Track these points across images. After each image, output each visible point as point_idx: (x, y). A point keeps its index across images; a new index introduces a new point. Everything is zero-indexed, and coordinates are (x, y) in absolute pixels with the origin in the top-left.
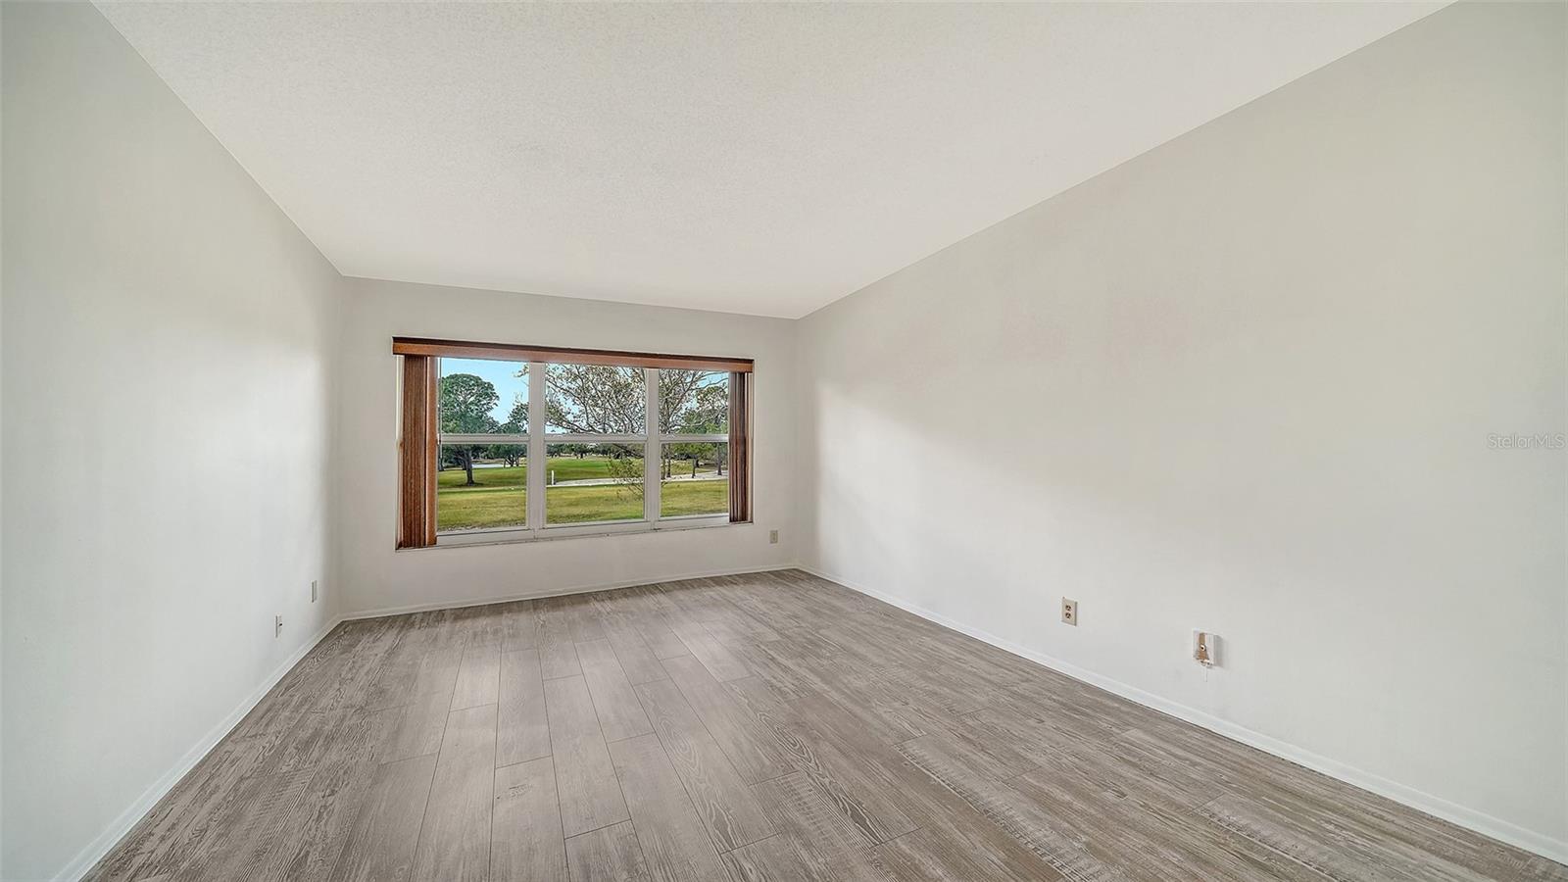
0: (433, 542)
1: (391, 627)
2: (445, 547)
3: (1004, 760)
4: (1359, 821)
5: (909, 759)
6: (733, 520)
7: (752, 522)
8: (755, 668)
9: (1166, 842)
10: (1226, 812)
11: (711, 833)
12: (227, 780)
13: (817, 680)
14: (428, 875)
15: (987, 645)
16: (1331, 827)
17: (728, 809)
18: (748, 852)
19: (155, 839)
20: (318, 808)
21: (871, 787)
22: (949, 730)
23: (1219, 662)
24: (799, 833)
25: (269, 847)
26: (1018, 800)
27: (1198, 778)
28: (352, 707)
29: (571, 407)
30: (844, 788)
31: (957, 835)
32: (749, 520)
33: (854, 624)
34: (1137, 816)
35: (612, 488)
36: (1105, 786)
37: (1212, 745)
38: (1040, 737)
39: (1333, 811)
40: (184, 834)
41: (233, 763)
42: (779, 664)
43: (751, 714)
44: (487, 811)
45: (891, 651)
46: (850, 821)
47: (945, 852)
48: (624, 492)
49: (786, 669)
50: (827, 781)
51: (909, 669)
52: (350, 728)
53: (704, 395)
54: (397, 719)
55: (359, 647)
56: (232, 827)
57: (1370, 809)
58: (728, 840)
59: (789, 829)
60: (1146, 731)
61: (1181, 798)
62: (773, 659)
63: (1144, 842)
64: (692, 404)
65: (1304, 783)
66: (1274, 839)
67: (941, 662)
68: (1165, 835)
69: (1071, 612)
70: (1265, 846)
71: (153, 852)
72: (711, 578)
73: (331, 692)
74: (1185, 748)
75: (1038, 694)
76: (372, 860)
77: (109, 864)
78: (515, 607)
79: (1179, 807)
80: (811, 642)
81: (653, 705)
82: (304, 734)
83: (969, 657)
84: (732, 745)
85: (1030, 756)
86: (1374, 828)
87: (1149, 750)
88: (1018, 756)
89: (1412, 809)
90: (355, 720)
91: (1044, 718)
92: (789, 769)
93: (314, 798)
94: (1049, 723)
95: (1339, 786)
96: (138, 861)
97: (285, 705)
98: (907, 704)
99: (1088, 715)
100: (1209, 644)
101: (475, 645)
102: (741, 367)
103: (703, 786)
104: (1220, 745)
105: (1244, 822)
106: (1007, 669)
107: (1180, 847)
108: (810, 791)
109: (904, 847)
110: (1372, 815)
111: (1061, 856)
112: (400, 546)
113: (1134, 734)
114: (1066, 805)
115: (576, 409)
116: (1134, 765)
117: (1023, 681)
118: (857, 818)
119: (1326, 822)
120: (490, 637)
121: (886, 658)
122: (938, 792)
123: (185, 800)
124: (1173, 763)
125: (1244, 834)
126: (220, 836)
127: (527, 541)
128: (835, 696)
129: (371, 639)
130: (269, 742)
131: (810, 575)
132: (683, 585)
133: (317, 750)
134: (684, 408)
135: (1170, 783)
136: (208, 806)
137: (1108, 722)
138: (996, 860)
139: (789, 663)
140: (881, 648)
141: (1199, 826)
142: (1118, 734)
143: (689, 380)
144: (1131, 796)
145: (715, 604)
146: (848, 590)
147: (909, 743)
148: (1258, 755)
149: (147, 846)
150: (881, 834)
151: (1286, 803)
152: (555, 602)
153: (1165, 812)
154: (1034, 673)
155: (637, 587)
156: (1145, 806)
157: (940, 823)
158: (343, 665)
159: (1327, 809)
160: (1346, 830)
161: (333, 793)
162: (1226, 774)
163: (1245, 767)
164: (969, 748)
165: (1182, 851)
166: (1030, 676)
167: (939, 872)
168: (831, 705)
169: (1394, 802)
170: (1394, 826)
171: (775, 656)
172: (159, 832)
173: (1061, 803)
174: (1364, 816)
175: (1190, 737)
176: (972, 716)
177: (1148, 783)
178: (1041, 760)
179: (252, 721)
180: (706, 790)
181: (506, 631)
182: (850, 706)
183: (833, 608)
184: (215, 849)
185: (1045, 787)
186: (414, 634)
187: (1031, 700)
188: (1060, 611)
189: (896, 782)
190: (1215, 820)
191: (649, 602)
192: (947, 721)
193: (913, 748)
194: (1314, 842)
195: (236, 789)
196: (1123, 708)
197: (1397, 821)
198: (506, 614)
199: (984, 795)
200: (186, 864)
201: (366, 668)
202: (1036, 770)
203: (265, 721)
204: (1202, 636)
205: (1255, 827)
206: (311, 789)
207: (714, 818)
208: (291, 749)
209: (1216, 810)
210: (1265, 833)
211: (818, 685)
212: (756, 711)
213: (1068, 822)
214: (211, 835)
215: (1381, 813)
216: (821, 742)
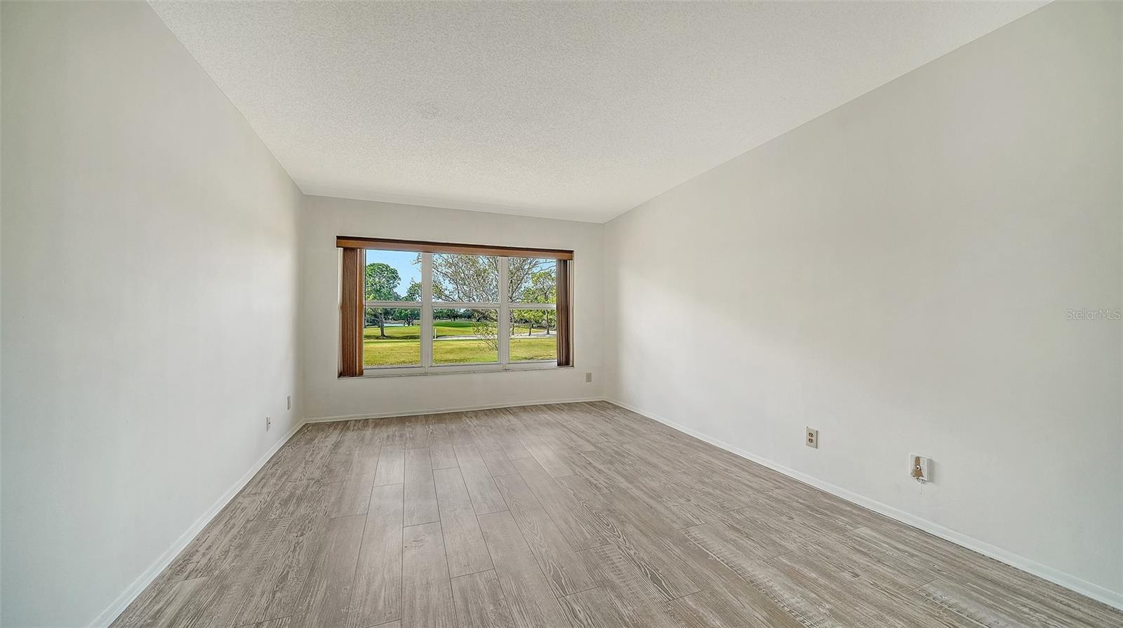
0: (361, 374)
1: (335, 429)
2: (369, 377)
3: (764, 545)
4: (1049, 607)
5: (692, 540)
6: (559, 364)
7: (573, 366)
8: (577, 469)
9: (892, 612)
10: (939, 593)
11: (551, 583)
12: (240, 521)
13: (623, 480)
14: (362, 594)
15: (748, 461)
16: (1026, 610)
17: (562, 567)
18: (577, 599)
19: (199, 555)
20: (293, 544)
21: (665, 559)
22: (722, 521)
23: (931, 479)
24: (613, 587)
25: (265, 566)
26: (776, 575)
27: (916, 566)
28: (314, 479)
29: (448, 286)
30: (646, 558)
31: (730, 597)
32: (571, 365)
33: (648, 441)
34: (868, 592)
35: (474, 342)
36: (842, 568)
37: (926, 542)
38: (792, 530)
39: (1027, 598)
40: (216, 553)
41: (243, 510)
42: (594, 467)
43: (576, 502)
44: (399, 555)
45: (676, 462)
46: (650, 582)
47: (722, 609)
48: (483, 344)
49: (600, 471)
50: (632, 552)
51: (690, 475)
52: (312, 494)
53: (538, 278)
54: (340, 490)
55: (316, 441)
56: (243, 551)
57: (1058, 598)
58: (563, 588)
59: (604, 584)
60: (872, 529)
61: (902, 580)
62: (590, 464)
63: (875, 611)
64: (529, 284)
65: (1001, 574)
66: (979, 616)
67: (713, 472)
68: (891, 607)
69: (814, 439)
70: (972, 620)
71: (198, 562)
72: (545, 405)
73: (300, 469)
74: (905, 543)
75: (788, 497)
76: (327, 581)
77: (174, 567)
78: (413, 419)
79: (901, 587)
80: (616, 452)
81: (507, 491)
82: (284, 495)
83: (734, 469)
84: (563, 523)
85: (783, 543)
86: (1063, 613)
87: (875, 543)
88: (774, 543)
89: (1095, 601)
90: (314, 489)
91: (793, 516)
92: (605, 542)
93: (291, 537)
94: (797, 519)
95: (1032, 579)
96: (190, 567)
97: (273, 475)
98: (690, 500)
99: (826, 515)
100: (924, 466)
101: (388, 443)
102: (565, 256)
103: (543, 550)
104: (931, 542)
105: (953, 601)
106: (763, 478)
107: (903, 617)
108: (621, 558)
109: (690, 603)
110: (1061, 602)
111: (810, 618)
112: (341, 375)
113: (863, 531)
114: (813, 581)
115: (451, 287)
116: (865, 554)
117: (777, 488)
118: (655, 580)
119: (1022, 605)
120: (397, 438)
121: (673, 467)
122: (715, 565)
123: (216, 531)
124: (896, 554)
125: (954, 610)
126: (236, 556)
127: (421, 375)
128: (635, 492)
129: (323, 436)
130: (264, 498)
131: (615, 405)
132: (525, 409)
133: (292, 506)
134: (523, 287)
135: (893, 569)
136: (230, 536)
137: (843, 521)
138: (760, 617)
139: (601, 467)
140: (669, 460)
141: (917, 601)
142: (851, 530)
143: (526, 267)
144: (864, 577)
145: (548, 424)
146: (643, 417)
147: (692, 529)
148: (962, 551)
149: (195, 558)
150: (674, 593)
151: (987, 589)
152: (440, 417)
153: (891, 590)
154: (785, 483)
155: (494, 409)
156: (874, 584)
157: (717, 588)
158: (307, 452)
159: (1021, 595)
160: (1040, 613)
161: (302, 535)
162: (939, 564)
163: (952, 559)
164: (737, 535)
165: (905, 620)
166: (781, 485)
167: (718, 623)
168: (633, 499)
169: (1078, 594)
170: (1081, 613)
171: (591, 461)
172: (202, 550)
173: (809, 579)
174: (1053, 602)
175: (907, 535)
176: (738, 512)
177: (876, 567)
178: (792, 547)
179: (253, 484)
180: (546, 552)
181: (408, 435)
182: (648, 500)
183: (632, 429)
184: (234, 564)
185: (796, 566)
186: (350, 435)
187: (783, 502)
188: (805, 437)
189: (683, 557)
190: (931, 598)
191: (503, 420)
192: (719, 515)
193: (695, 532)
194: (1012, 620)
195: (244, 527)
196: (854, 511)
197: (1082, 609)
198: (407, 424)
199: (750, 569)
200: (217, 572)
201: (321, 455)
202: (789, 554)
203: (261, 484)
204: (918, 460)
205: (964, 605)
206: (289, 531)
207: (552, 572)
208: (277, 504)
209: (931, 590)
210: (972, 610)
211: (624, 484)
212: (579, 499)
213: (815, 593)
214: (231, 555)
215: (1069, 602)
216: (627, 524)
